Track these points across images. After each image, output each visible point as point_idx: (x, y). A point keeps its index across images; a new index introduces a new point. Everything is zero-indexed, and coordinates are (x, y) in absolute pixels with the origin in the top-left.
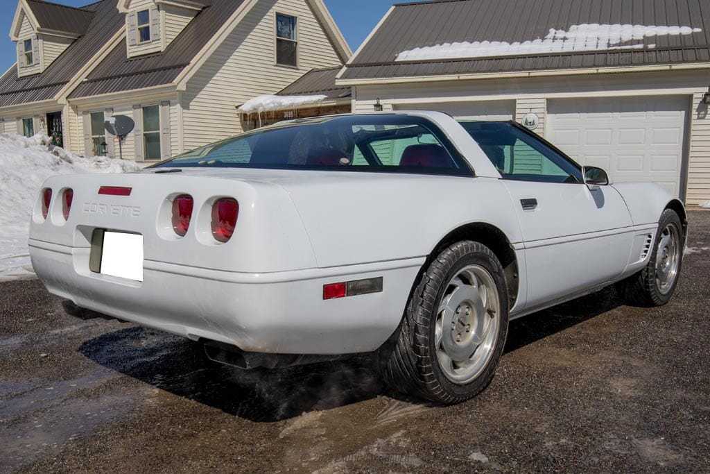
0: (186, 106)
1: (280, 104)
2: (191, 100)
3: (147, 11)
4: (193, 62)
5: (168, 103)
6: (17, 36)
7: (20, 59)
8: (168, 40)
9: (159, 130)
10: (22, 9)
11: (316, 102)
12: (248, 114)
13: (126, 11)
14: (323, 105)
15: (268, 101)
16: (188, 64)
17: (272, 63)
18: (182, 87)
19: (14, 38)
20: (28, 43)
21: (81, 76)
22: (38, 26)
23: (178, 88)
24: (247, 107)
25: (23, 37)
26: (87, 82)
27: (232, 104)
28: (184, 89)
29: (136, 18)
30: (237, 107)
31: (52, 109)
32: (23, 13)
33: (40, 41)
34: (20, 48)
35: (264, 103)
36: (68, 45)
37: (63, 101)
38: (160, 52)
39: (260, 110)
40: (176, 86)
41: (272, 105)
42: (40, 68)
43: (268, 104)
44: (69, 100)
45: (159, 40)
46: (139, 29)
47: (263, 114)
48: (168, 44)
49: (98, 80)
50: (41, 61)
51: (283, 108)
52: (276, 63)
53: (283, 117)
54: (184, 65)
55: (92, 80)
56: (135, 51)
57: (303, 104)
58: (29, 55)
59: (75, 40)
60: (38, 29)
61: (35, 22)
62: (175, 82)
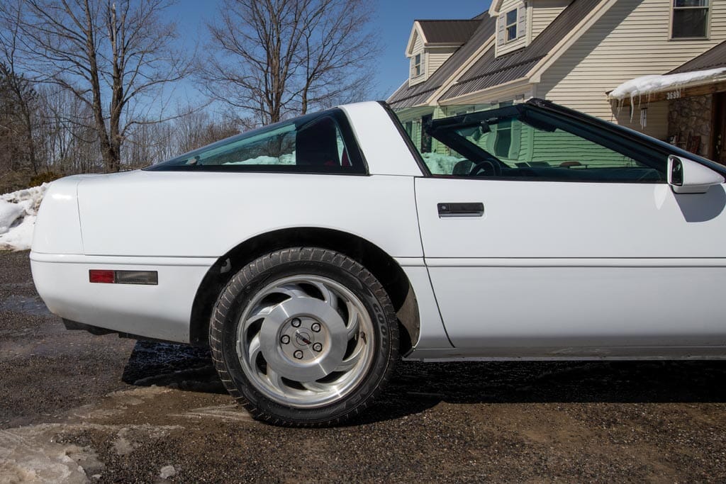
1: (659, 85)
2: (547, 91)
3: (516, 10)
4: (550, 53)
5: (522, 96)
6: (411, 52)
7: (412, 71)
8: (533, 35)
10: (416, 31)
11: (708, 78)
12: (620, 100)
13: (496, 14)
14: (720, 80)
15: (644, 83)
16: (545, 55)
17: (666, 38)
18: (536, 79)
19: (408, 55)
20: (418, 57)
21: (453, 80)
22: (426, 41)
23: (531, 81)
24: (618, 92)
25: (415, 53)
26: (457, 85)
27: (603, 90)
28: (538, 80)
29: (505, 19)
30: (608, 93)
31: (426, 112)
32: (416, 34)
33: (427, 54)
34: (412, 62)
35: (638, 87)
36: (452, 54)
37: (434, 103)
38: (524, 47)
39: (634, 94)
40: (529, 79)
41: (649, 87)
42: (425, 78)
43: (644, 86)
44: (440, 102)
45: (525, 36)
46: (508, 29)
47: (636, 98)
48: (533, 38)
49: (466, 82)
50: (426, 72)
51: (662, 89)
52: (670, 38)
53: (665, 99)
54: (541, 58)
55: (462, 82)
56: (500, 51)
57: (690, 82)
58: (418, 68)
59: (459, 48)
60: (426, 45)
61: (422, 38)
62: (528, 75)
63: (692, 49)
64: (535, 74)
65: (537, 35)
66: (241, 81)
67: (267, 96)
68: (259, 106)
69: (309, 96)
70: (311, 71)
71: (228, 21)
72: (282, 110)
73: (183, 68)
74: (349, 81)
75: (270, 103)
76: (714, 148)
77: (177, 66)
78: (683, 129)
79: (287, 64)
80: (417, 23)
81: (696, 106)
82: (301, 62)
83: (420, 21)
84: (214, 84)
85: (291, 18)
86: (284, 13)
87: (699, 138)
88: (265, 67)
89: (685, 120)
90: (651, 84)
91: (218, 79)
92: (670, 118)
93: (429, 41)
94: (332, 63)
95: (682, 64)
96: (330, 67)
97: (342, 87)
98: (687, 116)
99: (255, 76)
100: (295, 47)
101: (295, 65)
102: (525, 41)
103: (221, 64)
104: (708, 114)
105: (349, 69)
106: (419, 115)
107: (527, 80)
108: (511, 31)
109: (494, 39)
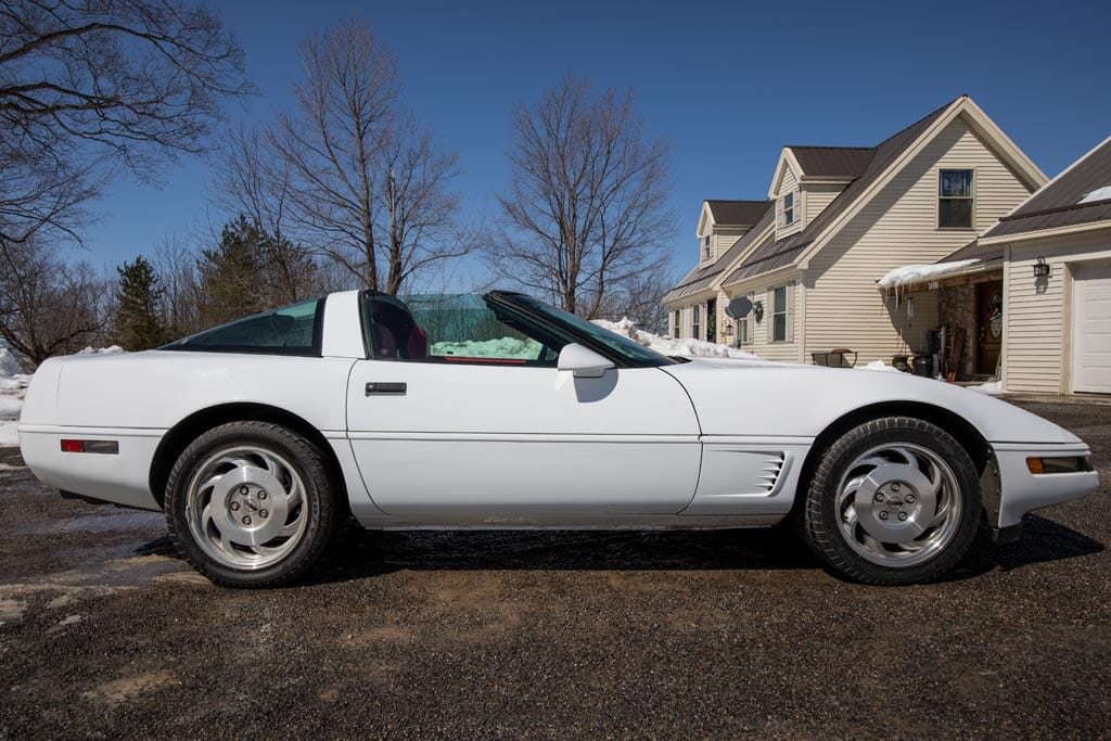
0: (810, 284)
1: (918, 274)
2: (817, 278)
3: (791, 194)
4: (818, 240)
5: (794, 283)
6: (701, 234)
7: (703, 253)
8: (809, 219)
9: (786, 310)
10: (705, 211)
11: (958, 269)
12: (887, 289)
13: (776, 197)
15: (906, 273)
16: (813, 241)
17: (934, 228)
18: (804, 265)
19: (699, 236)
20: (708, 238)
21: (736, 264)
22: (713, 222)
23: (799, 267)
24: (885, 281)
25: (705, 235)
26: (740, 269)
27: (872, 278)
28: (807, 267)
29: (783, 203)
30: (877, 281)
31: (710, 296)
32: (706, 216)
33: (716, 235)
34: (703, 243)
35: (901, 276)
36: (740, 236)
37: (717, 288)
38: (800, 232)
39: (898, 283)
41: (910, 277)
42: (714, 260)
43: (906, 276)
44: (724, 287)
45: (800, 220)
46: (786, 212)
47: (900, 287)
48: (808, 223)
49: (748, 266)
50: (715, 254)
51: (921, 279)
52: (937, 227)
53: (927, 290)
54: (809, 243)
55: (744, 266)
56: (781, 235)
57: (944, 273)
58: (708, 249)
59: (748, 231)
60: (714, 226)
61: (711, 220)
62: (796, 261)
63: (959, 239)
64: (803, 261)
65: (812, 220)
66: (536, 258)
67: (561, 276)
68: (555, 287)
69: (606, 275)
70: (607, 250)
71: (519, 194)
72: (577, 292)
73: (469, 242)
74: (647, 262)
75: (565, 282)
76: (978, 339)
78: (951, 320)
79: (583, 241)
80: (706, 203)
81: (961, 298)
82: (597, 241)
83: (710, 202)
84: (504, 261)
85: (587, 192)
86: (580, 187)
87: (965, 330)
88: (558, 243)
89: (952, 311)
90: (911, 273)
91: (509, 255)
92: (940, 309)
93: (717, 223)
94: (630, 242)
95: (949, 254)
96: (629, 247)
97: (640, 267)
98: (954, 307)
99: (548, 254)
100: (591, 223)
101: (591, 243)
102: (800, 226)
103: (513, 240)
104: (971, 306)
105: (645, 250)
106: (704, 298)
107: (796, 266)
108: (789, 215)
109: (776, 222)
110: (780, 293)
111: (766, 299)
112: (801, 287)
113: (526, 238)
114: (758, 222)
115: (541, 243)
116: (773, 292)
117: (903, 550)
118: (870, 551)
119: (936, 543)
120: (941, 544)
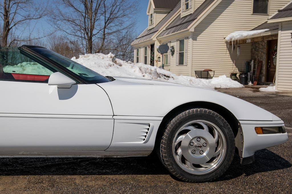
0: (195, 39)
1: (242, 36)
2: (198, 36)
4: (199, 18)
5: (188, 38)
6: (149, 13)
7: (149, 22)
8: (195, 8)
9: (184, 51)
11: (259, 34)
12: (228, 42)
14: (264, 35)
15: (237, 34)
17: (250, 14)
18: (192, 30)
19: (148, 14)
20: (152, 15)
21: (164, 28)
22: (154, 7)
24: (228, 38)
25: (150, 13)
26: (165, 30)
27: (222, 37)
28: (193, 31)
30: (224, 38)
31: (152, 43)
32: (151, 3)
33: (155, 14)
34: (149, 17)
35: (235, 36)
36: (166, 15)
37: (155, 39)
38: (191, 14)
39: (233, 39)
41: (239, 36)
42: (154, 26)
43: (237, 36)
44: (158, 38)
45: (191, 8)
46: (186, 4)
47: (234, 41)
48: (195, 10)
49: (169, 29)
50: (155, 23)
51: (243, 38)
52: (252, 13)
53: (246, 43)
54: (195, 19)
55: (167, 29)
56: (183, 15)
57: (253, 35)
58: (151, 20)
59: (170, 12)
60: (154, 9)
61: (153, 6)
62: (189, 28)
63: (261, 19)
64: (192, 28)
65: (197, 8)
66: (73, 21)
67: (86, 31)
68: (83, 36)
69: (106, 30)
70: (107, 19)
72: (93, 38)
73: (41, 13)
74: (125, 25)
75: (87, 34)
76: (267, 66)
77: (38, 11)
78: (256, 57)
79: (96, 14)
81: (261, 47)
82: (102, 14)
84: (58, 22)
87: (262, 62)
88: (84, 14)
89: (257, 53)
90: (239, 35)
91: (62, 20)
92: (252, 52)
93: (155, 8)
94: (118, 15)
95: (257, 26)
96: (117, 17)
97: (122, 27)
98: (258, 51)
99: (79, 20)
100: (99, 5)
101: (99, 15)
102: (192, 11)
103: (63, 12)
104: (265, 51)
105: (125, 19)
106: (149, 44)
107: (189, 30)
108: (187, 5)
109: (181, 9)
110: (182, 42)
111: (176, 45)
112: (191, 40)
113: (69, 11)
114: (174, 7)
115: (76, 14)
116: (179, 42)
117: (201, 167)
118: (187, 168)
119: (214, 166)
120: (216, 166)
